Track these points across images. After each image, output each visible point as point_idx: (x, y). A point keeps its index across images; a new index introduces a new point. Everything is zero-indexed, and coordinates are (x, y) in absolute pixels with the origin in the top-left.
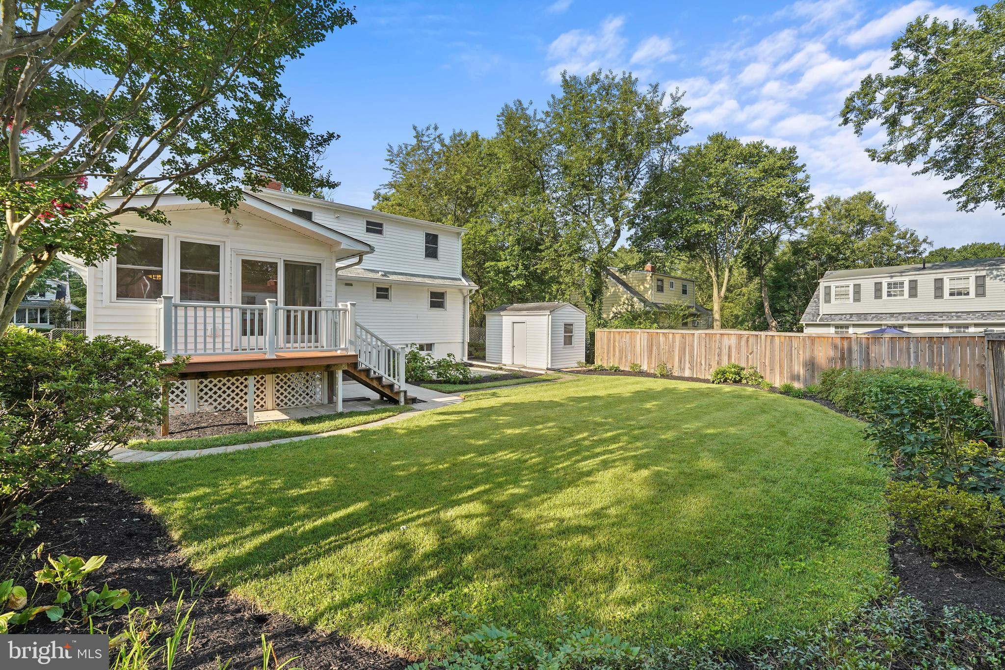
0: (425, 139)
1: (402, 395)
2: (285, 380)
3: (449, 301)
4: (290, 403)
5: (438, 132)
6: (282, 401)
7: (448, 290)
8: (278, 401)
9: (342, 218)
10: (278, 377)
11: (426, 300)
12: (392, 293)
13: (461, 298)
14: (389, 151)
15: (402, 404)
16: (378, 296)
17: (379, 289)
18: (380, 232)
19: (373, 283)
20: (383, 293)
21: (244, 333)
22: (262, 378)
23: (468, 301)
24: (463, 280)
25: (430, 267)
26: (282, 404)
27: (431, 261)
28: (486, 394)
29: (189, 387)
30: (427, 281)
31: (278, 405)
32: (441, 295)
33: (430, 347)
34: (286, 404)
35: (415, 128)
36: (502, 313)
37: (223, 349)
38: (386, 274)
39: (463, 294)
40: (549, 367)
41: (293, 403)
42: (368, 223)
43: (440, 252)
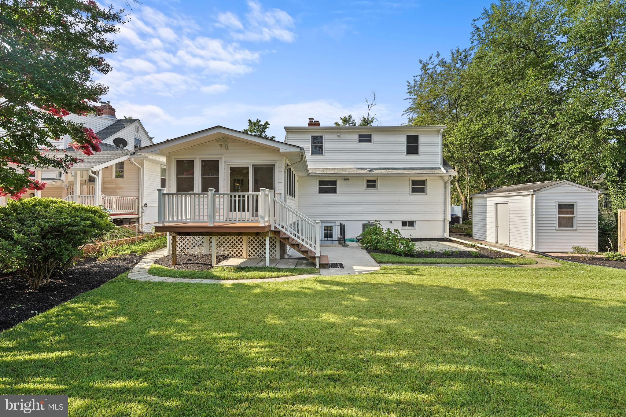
0: (430, 66)
1: (317, 259)
2: (258, 240)
3: (429, 187)
4: (256, 255)
5: (440, 58)
6: (252, 253)
7: (428, 178)
8: (250, 253)
9: (342, 136)
10: (249, 238)
11: (409, 186)
12: (379, 183)
13: (442, 184)
14: (409, 86)
15: (318, 267)
16: (368, 186)
17: (368, 181)
18: (369, 141)
19: (364, 177)
20: (371, 184)
21: (231, 211)
22: (241, 238)
23: (449, 187)
24: (442, 169)
25: (413, 161)
26: (252, 255)
27: (413, 157)
28: (398, 270)
29: (205, 240)
30: (406, 172)
31: (250, 255)
32: (423, 183)
33: (412, 224)
34: (254, 255)
35: (421, 62)
36: (485, 195)
37: (219, 219)
38: (371, 170)
39: (444, 180)
40: (534, 249)
41: (258, 255)
42: (360, 136)
43: (421, 148)
